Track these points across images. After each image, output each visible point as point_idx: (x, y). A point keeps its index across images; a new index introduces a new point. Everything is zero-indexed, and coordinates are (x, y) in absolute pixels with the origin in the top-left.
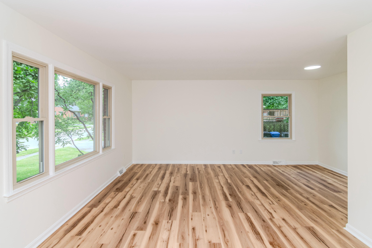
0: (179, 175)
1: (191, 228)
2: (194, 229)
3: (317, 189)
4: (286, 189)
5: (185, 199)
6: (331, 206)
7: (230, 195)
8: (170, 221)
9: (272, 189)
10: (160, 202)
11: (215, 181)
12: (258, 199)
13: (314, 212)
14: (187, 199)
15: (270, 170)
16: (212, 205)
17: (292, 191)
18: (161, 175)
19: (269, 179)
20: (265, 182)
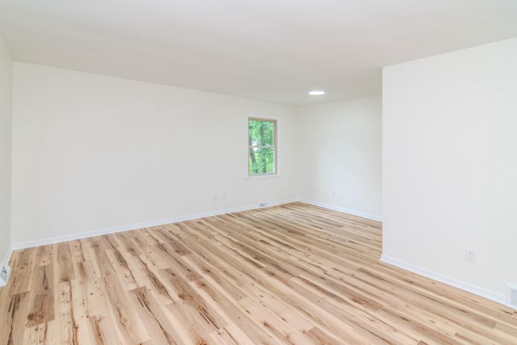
0: (148, 250)
1: (262, 326)
2: (266, 324)
3: (325, 228)
4: (303, 235)
5: (203, 285)
6: (350, 242)
7: (256, 258)
8: (221, 330)
9: (289, 238)
10: (167, 306)
11: (217, 245)
12: (290, 255)
13: (347, 253)
14: (207, 284)
15: (264, 216)
16: (251, 281)
17: (307, 235)
18: (112, 258)
19: (274, 227)
20: (274, 231)
